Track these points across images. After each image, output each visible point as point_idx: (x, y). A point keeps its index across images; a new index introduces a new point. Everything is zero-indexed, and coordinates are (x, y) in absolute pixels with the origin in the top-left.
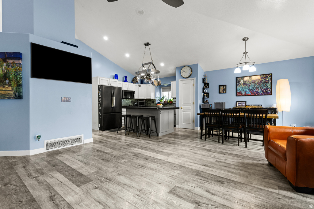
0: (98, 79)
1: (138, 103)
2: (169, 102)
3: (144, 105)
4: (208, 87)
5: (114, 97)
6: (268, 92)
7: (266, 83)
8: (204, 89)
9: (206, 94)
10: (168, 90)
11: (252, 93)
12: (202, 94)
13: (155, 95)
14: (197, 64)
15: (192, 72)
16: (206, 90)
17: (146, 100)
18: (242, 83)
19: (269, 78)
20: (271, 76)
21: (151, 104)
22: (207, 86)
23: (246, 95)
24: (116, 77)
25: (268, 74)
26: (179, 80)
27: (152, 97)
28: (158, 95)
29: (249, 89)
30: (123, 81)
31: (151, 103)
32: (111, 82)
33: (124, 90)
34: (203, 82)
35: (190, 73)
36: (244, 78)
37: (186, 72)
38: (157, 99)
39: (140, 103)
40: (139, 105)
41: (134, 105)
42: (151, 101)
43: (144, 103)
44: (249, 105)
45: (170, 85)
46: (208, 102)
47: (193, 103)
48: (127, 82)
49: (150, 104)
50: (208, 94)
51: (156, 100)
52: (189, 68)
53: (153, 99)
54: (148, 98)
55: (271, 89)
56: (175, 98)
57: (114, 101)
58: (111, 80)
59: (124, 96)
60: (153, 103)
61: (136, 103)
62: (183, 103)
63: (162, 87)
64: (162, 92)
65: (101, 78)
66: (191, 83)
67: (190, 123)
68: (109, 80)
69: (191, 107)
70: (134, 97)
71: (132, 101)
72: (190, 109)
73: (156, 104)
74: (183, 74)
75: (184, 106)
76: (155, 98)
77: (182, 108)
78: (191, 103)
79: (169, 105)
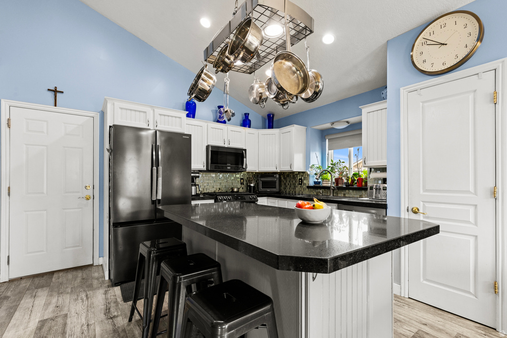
1: (257, 184)
2: (353, 181)
3: (274, 190)
10: (347, 141)
13: (307, 158)
15: (480, 39)
17: (282, 174)
21: (295, 187)
26: (403, 91)
27: (298, 167)
28: (315, 159)
30: (214, 121)
31: (294, 184)
32: (158, 118)
33: (212, 147)
35: (471, 41)
38: (311, 172)
39: (263, 182)
40: (261, 189)
41: (249, 189)
42: (294, 178)
43: (275, 182)
45: (356, 127)
47: (494, 192)
48: (224, 122)
49: (292, 187)
51: (308, 175)
53: (299, 173)
54: (286, 168)
56: (383, 169)
57: (160, 179)
58: (158, 111)
59: (211, 163)
60: (300, 184)
61: (252, 185)
62: (425, 190)
63: (329, 134)
64: (329, 150)
65: (118, 104)
66: (475, 91)
67: (472, 290)
68: (152, 112)
69: (472, 209)
70: (244, 167)
71: (243, 179)
72: (472, 219)
73: (309, 187)
74: (424, 57)
75: (427, 205)
76: (306, 170)
77: (421, 211)
78: (472, 189)
79: (351, 191)
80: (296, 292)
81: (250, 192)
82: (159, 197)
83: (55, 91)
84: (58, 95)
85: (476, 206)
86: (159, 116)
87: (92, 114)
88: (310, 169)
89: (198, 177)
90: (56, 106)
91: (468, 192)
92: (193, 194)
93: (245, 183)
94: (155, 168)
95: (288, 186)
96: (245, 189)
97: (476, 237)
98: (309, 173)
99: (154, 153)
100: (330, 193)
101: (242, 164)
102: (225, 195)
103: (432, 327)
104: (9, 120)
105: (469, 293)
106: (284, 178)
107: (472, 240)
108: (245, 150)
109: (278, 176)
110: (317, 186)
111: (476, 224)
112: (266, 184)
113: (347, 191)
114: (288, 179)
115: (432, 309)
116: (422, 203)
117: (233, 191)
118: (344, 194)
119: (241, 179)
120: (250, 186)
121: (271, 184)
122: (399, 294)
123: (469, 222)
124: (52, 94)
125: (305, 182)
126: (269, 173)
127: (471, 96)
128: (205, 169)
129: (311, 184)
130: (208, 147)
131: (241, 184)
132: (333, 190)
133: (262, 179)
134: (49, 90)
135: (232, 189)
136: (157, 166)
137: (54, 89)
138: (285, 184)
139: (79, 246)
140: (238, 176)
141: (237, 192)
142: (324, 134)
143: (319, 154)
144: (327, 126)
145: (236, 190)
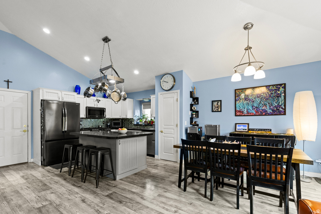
0: (41, 91)
1: (111, 124)
2: (150, 122)
4: (198, 104)
5: (66, 118)
6: (280, 111)
7: (278, 97)
8: (192, 105)
9: (194, 113)
10: (147, 106)
11: (256, 112)
12: (190, 112)
13: (134, 113)
14: (182, 71)
15: (175, 82)
16: (195, 108)
17: (123, 119)
18: (243, 97)
19: (282, 89)
20: (285, 87)
21: (129, 125)
22: (196, 101)
23: (249, 114)
24: (77, 89)
25: (281, 85)
26: (159, 94)
27: (129, 116)
28: (137, 113)
29: (253, 107)
32: (63, 96)
33: (89, 107)
34: (191, 96)
35: (173, 83)
36: (245, 91)
37: (168, 82)
38: (135, 119)
39: (114, 123)
40: (113, 126)
41: (107, 126)
42: (128, 121)
43: (120, 123)
44: (253, 130)
46: (197, 123)
47: (177, 125)
48: (95, 96)
49: (128, 125)
50: (197, 112)
52: (171, 77)
53: (131, 119)
54: (124, 117)
55: (285, 106)
57: (66, 122)
58: (64, 93)
59: (88, 115)
60: (131, 124)
61: (109, 124)
62: (164, 125)
63: (143, 103)
64: (143, 109)
67: (173, 153)
68: (61, 93)
70: (105, 116)
71: (104, 121)
72: (173, 133)
73: (134, 125)
74: (164, 85)
76: (134, 116)
78: (173, 124)
80: (115, 146)
81: (108, 127)
82: (66, 130)
83: (8, 82)
84: (9, 83)
85: (174, 129)
87: (27, 92)
88: (134, 117)
89: (82, 121)
90: (8, 88)
92: (80, 128)
93: (105, 123)
94: (64, 118)
96: (105, 126)
98: (134, 119)
99: (63, 111)
101: (104, 115)
102: (95, 129)
106: (124, 121)
108: (105, 109)
109: (121, 120)
110: (137, 124)
113: (148, 126)
114: (126, 121)
116: (163, 129)
117: (99, 127)
119: (103, 121)
120: (108, 125)
121: (118, 124)
124: (6, 83)
125: (133, 122)
126: (117, 119)
127: (173, 99)
128: (85, 117)
129: (135, 123)
130: (86, 107)
131: (103, 124)
132: (143, 126)
133: (113, 122)
134: (4, 81)
135: (99, 126)
136: (65, 117)
138: (125, 124)
139: (20, 154)
140: (101, 120)
141: (101, 127)
142: (141, 102)
143: (139, 111)
144: (142, 99)
145: (100, 126)
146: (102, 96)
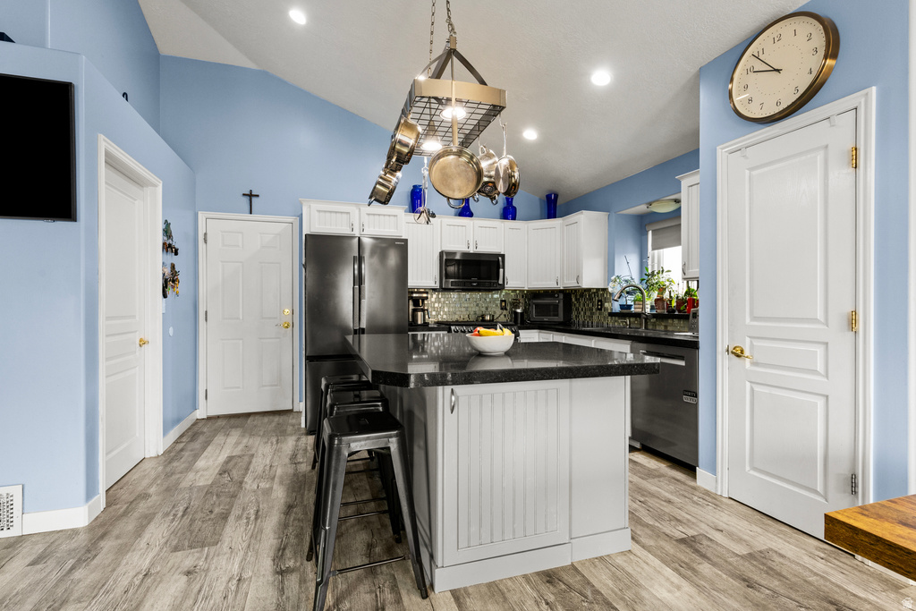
0: (305, 209)
1: (527, 310)
3: (556, 319)
13: (610, 268)
15: (831, 53)
17: (568, 293)
21: (592, 314)
24: (416, 199)
26: (722, 152)
27: (591, 278)
31: (591, 309)
32: (365, 219)
33: (449, 254)
38: (614, 289)
39: (538, 306)
40: (534, 317)
41: (513, 317)
42: (590, 298)
43: (556, 306)
47: (852, 321)
48: (471, 215)
49: (588, 313)
51: (611, 294)
53: (598, 290)
54: (570, 283)
57: (365, 302)
58: (365, 210)
59: (447, 278)
60: (599, 309)
61: (519, 311)
62: (754, 318)
63: (651, 223)
64: (653, 249)
65: (316, 206)
66: (827, 147)
67: (820, 488)
68: (357, 211)
69: (820, 350)
70: (501, 282)
71: (505, 301)
72: (820, 367)
73: (612, 314)
75: (756, 343)
76: (609, 280)
77: (747, 353)
78: (820, 315)
79: (676, 321)
82: (364, 325)
83: (250, 196)
84: (254, 199)
85: (827, 344)
86: (367, 216)
87: (290, 219)
88: (611, 284)
89: (427, 298)
90: (251, 213)
91: (815, 320)
92: (419, 323)
93: (508, 308)
94: (356, 287)
95: (582, 313)
96: (509, 317)
97: (827, 397)
98: (610, 290)
99: (356, 267)
100: (641, 324)
101: (498, 278)
102: (462, 325)
103: (731, 535)
104: (205, 234)
105: (815, 492)
106: (576, 300)
107: (820, 402)
108: (503, 256)
109: (561, 296)
110: (625, 313)
111: (827, 377)
112: (542, 309)
113: (670, 321)
114: (582, 301)
115: (758, 516)
116: (748, 340)
117: (483, 320)
118: (666, 327)
119: (502, 301)
120: (516, 313)
122: (713, 491)
123: (814, 372)
124: (246, 199)
125: (606, 305)
126: (547, 291)
127: (820, 157)
128: (437, 286)
129: (616, 308)
130: (441, 254)
131: (502, 309)
132: (646, 319)
133: (536, 301)
134: (244, 195)
135: (483, 316)
136: (360, 284)
137: (248, 193)
138: (577, 309)
139: (277, 385)
140: (496, 296)
141: (490, 321)
142: (644, 223)
143: (634, 260)
144: (642, 208)
145: (488, 318)
146: (499, 216)
